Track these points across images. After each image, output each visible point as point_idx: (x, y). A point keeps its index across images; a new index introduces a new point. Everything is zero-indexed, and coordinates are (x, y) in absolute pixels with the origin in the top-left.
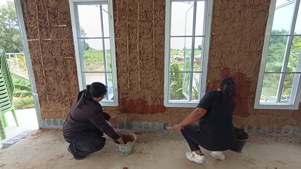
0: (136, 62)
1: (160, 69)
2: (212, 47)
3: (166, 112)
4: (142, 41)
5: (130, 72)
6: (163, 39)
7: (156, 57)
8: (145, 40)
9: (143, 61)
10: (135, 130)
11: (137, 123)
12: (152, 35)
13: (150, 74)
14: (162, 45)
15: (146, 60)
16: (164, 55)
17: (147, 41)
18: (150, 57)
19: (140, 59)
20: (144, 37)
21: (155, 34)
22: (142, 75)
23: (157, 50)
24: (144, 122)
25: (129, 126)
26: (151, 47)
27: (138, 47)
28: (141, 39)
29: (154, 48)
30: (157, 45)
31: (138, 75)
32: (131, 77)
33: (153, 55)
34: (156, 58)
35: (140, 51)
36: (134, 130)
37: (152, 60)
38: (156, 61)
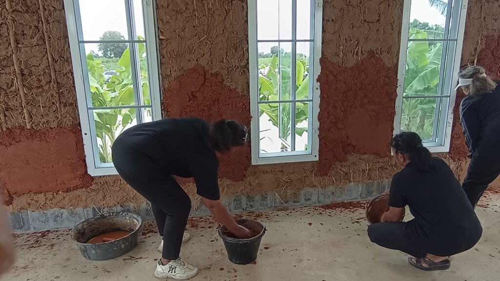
0: (17, 92)
3: (93, 187)
4: (23, 50)
7: (59, 81)
9: (30, 89)
10: (34, 228)
11: (36, 214)
12: (44, 40)
14: (67, 58)
15: (38, 87)
16: (73, 77)
17: (33, 50)
18: (44, 82)
19: (24, 86)
20: (26, 42)
21: (50, 38)
22: (34, 118)
23: (57, 67)
25: (19, 222)
26: (45, 61)
27: (15, 62)
28: (19, 46)
29: (50, 64)
30: (57, 57)
31: (24, 118)
32: (9, 122)
33: (51, 77)
35: (22, 70)
37: (50, 87)
38: (59, 88)
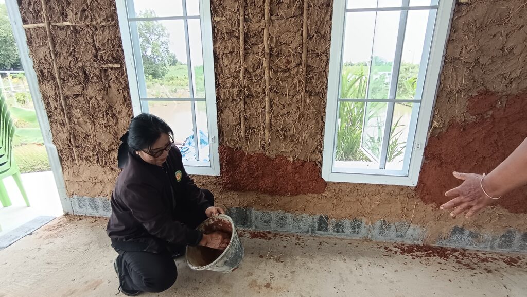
0: (261, 76)
1: (317, 94)
2: (455, 36)
3: (327, 193)
4: (276, 23)
5: (247, 100)
6: (328, 17)
7: (310, 63)
8: (282, 21)
9: (276, 72)
10: (256, 227)
11: (260, 214)
12: (302, 8)
13: (293, 106)
14: (325, 33)
15: (284, 71)
16: (328, 60)
17: (287, 23)
18: (293, 64)
19: (270, 68)
20: (282, 13)
22: (274, 107)
23: (311, 45)
24: (276, 213)
25: (243, 218)
26: (298, 38)
27: (265, 38)
28: (273, 18)
29: (304, 41)
30: (312, 32)
31: (264, 107)
32: (248, 111)
33: (301, 58)
34: (308, 66)
35: (271, 49)
36: (254, 228)
37: (298, 71)
38: (308, 74)
